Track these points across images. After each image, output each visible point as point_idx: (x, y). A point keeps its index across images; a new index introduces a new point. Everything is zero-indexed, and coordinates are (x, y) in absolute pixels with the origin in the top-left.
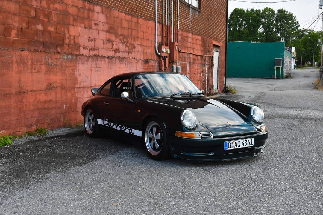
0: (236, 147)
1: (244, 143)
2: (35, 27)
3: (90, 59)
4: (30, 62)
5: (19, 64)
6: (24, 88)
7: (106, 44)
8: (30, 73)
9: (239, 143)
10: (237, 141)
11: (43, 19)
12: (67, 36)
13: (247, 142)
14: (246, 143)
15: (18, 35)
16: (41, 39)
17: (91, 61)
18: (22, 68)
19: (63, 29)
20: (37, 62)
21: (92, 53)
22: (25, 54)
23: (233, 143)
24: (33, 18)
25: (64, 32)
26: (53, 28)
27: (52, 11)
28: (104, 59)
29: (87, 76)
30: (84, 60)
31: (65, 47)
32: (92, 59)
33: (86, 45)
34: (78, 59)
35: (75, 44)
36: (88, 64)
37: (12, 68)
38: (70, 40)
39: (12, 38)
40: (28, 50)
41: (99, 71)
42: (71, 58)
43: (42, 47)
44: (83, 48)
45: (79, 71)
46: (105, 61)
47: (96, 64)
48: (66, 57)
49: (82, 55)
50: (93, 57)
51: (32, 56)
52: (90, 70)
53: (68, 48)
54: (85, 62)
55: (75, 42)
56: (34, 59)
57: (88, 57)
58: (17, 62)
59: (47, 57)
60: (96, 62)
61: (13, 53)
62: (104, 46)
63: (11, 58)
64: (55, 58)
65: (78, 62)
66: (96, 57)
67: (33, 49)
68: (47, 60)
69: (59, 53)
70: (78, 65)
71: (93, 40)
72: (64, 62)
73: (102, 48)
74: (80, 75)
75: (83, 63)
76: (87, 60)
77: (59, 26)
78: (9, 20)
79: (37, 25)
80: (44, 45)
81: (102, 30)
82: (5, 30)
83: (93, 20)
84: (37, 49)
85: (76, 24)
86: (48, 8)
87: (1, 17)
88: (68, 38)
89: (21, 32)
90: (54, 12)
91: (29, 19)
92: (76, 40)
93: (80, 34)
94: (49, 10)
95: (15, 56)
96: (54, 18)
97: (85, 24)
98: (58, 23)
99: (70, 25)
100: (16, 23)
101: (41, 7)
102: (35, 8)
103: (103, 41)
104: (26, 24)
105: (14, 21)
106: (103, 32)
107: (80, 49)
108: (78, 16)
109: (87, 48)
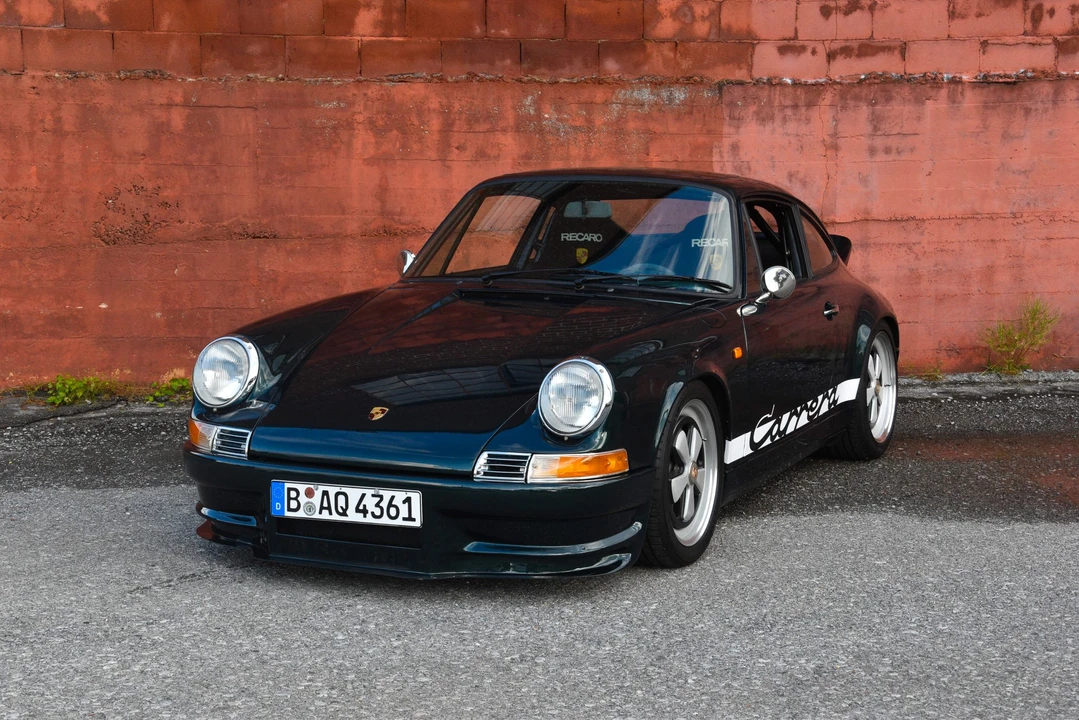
0: (325, 516)
1: (370, 503)
3: (828, 97)
4: (435, 123)
5: (379, 132)
6: (406, 218)
7: (979, 15)
8: (440, 163)
9: (341, 499)
10: (332, 490)
12: (665, 5)
13: (384, 504)
14: (377, 505)
15: (386, 27)
16: (506, 32)
17: (831, 105)
18: (398, 145)
20: (472, 120)
21: (843, 69)
22: (414, 91)
23: (310, 493)
28: (944, 92)
29: (798, 172)
30: (780, 101)
31: (655, 54)
32: (843, 97)
33: (800, 36)
34: (732, 102)
35: (723, 33)
36: (808, 120)
37: (349, 145)
38: (684, 23)
39: (359, 38)
40: (432, 76)
41: (897, 149)
42: (682, 97)
43: (508, 62)
44: (783, 50)
45: (742, 153)
46: (954, 102)
47: (873, 120)
48: (652, 97)
49: (770, 82)
50: (851, 85)
51: (444, 101)
52: (828, 147)
53: (672, 55)
54: (789, 113)
55: (719, 29)
56: (456, 110)
57: (815, 88)
58: (371, 122)
59: (529, 100)
60: (878, 107)
61: (355, 92)
62: (959, 27)
63: (342, 109)
64: (579, 103)
65: (736, 115)
66: (876, 86)
67: (456, 72)
68: (532, 112)
69: (610, 80)
70: (730, 125)
71: (862, 8)
72: (637, 117)
73: (936, 40)
74: (750, 170)
75: (772, 118)
76: (801, 102)
80: (524, 53)
82: (329, 11)
84: (482, 70)
88: (675, 15)
89: (403, 15)
92: (727, 17)
95: (362, 103)
103: (951, 2)
107: (755, 57)
109: (813, 46)
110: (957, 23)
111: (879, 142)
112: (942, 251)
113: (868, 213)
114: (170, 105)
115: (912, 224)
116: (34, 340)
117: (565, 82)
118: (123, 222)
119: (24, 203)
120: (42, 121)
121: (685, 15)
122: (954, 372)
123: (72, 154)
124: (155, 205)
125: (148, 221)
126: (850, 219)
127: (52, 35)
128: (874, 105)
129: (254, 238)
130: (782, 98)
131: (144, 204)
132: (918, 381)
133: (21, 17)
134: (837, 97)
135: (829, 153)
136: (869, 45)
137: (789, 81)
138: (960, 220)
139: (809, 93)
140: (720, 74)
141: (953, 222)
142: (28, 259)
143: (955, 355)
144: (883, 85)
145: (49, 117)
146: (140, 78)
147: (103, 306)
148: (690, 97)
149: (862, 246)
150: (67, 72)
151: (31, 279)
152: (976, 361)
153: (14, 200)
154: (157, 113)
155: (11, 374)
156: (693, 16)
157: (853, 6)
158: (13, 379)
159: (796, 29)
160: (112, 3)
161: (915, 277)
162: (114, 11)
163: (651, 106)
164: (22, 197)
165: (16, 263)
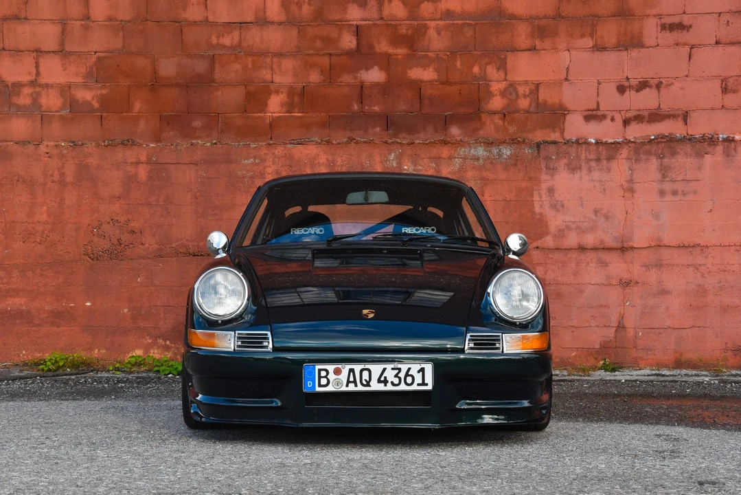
2: (355, 78)
3: (624, 153)
11: (391, 51)
12: (496, 87)
15: (290, 107)
16: (376, 108)
17: (628, 159)
19: (476, 70)
21: (636, 132)
22: (308, 151)
24: (349, 53)
25: (484, 77)
26: (431, 69)
27: (427, 22)
28: (719, 149)
29: (602, 209)
30: (586, 156)
31: (488, 122)
32: (637, 152)
33: (601, 108)
34: (547, 157)
35: (540, 107)
36: (609, 170)
38: (511, 99)
39: (271, 115)
40: (322, 140)
41: (683, 192)
42: (509, 153)
43: (378, 129)
44: (587, 118)
45: (556, 194)
46: (728, 156)
47: (662, 170)
48: (485, 153)
49: (577, 142)
50: (643, 144)
51: (330, 157)
52: (625, 190)
53: (501, 123)
54: (594, 165)
55: (538, 104)
56: (339, 164)
57: (613, 146)
58: (278, 173)
59: (392, 156)
60: (666, 160)
61: (266, 152)
62: (730, 99)
63: (257, 164)
64: (430, 158)
65: (551, 166)
66: (663, 144)
67: (340, 136)
68: (395, 165)
69: (454, 141)
70: (547, 174)
71: (650, 87)
72: (473, 168)
73: (713, 109)
74: (563, 207)
75: (580, 168)
76: (603, 156)
77: (461, 60)
78: (264, 72)
79: (362, 72)
80: (390, 123)
81: (717, 43)
82: (249, 96)
83: (655, 16)
84: (358, 135)
85: (548, 43)
86: (413, 16)
87: (237, 66)
88: (503, 94)
89: (302, 97)
90: (438, 22)
91: (334, 59)
92: (543, 95)
93: (567, 72)
94: (415, 23)
95: (271, 160)
96: (436, 41)
97: (602, 37)
98: (452, 53)
99: (514, 50)
100: (284, 75)
101: (382, 18)
102: (357, 27)
103: (724, 80)
104: (322, 72)
105: (280, 70)
106: (720, 48)
107: (566, 123)
108: (558, 16)
109: (611, 115)
110: (729, 96)
111: (667, 186)
112: (724, 271)
113: (660, 241)
114: (138, 163)
115: (698, 250)
116: (40, 328)
117: (420, 143)
118: (103, 244)
119: (38, 232)
120: (52, 175)
121: (511, 94)
122: (740, 368)
123: (71, 198)
124: (125, 233)
125: (121, 244)
126: (646, 245)
127: (62, 117)
128: (662, 158)
129: (194, 256)
130: (587, 154)
131: (117, 231)
132: (705, 373)
133: (41, 106)
134: (632, 152)
135: (626, 194)
136: (657, 114)
137: (593, 141)
138: (738, 247)
139: (610, 150)
140: (539, 136)
141: (733, 249)
142: (38, 271)
144: (670, 143)
145: (56, 172)
146: (118, 144)
147: (88, 304)
148: (515, 153)
149: (656, 266)
150: (70, 142)
151: (40, 284)
153: (31, 229)
154: (129, 168)
155: (24, 352)
156: (517, 95)
157: (643, 85)
158: (25, 355)
159: (598, 103)
160: (101, 94)
161: (702, 291)
162: (104, 101)
163: (485, 160)
164: (36, 227)
165: (30, 274)
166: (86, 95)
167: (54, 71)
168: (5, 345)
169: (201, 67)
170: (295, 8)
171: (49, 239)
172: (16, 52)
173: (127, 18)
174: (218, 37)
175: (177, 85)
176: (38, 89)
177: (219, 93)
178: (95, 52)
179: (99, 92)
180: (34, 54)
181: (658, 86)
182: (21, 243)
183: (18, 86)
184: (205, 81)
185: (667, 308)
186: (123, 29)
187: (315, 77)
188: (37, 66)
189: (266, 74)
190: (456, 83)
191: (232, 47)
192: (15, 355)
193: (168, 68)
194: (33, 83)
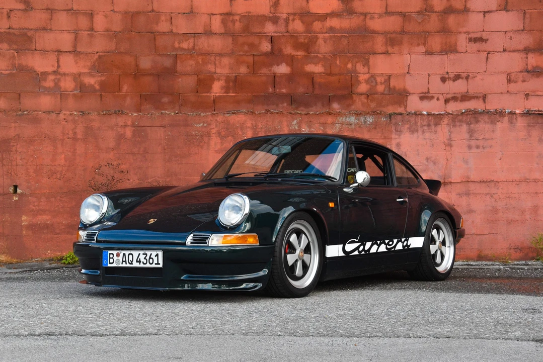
0: (124, 265)
1: (142, 257)
2: (270, 71)
3: (446, 121)
4: (250, 133)
5: (222, 137)
7: (523, 81)
9: (131, 256)
10: (127, 253)
11: (294, 53)
12: (362, 77)
13: (148, 258)
14: (145, 258)
15: (227, 89)
16: (284, 91)
17: (448, 125)
18: (231, 144)
19: (349, 66)
20: (267, 132)
21: (453, 107)
22: (239, 118)
23: (118, 255)
24: (266, 54)
25: (355, 71)
26: (320, 65)
27: (317, 35)
28: (506, 119)
29: (431, 157)
30: (421, 123)
31: (357, 101)
32: (454, 120)
33: (431, 91)
34: (396, 123)
35: (392, 91)
36: (436, 132)
37: (208, 143)
38: (372, 86)
39: (214, 94)
40: (248, 111)
41: (483, 146)
42: (371, 120)
43: (285, 104)
44: (422, 98)
45: (402, 148)
46: (512, 123)
47: (470, 132)
48: (356, 121)
49: (415, 114)
50: (458, 115)
51: (254, 123)
52: (446, 145)
53: (366, 101)
54: (426, 129)
55: (390, 88)
56: (259, 127)
57: (439, 116)
58: (219, 133)
59: (295, 122)
60: (472, 126)
61: (212, 119)
62: (513, 87)
63: (205, 127)
64: (319, 123)
65: (399, 129)
66: (470, 116)
67: (260, 109)
68: (296, 128)
69: (335, 113)
70: (395, 134)
71: (462, 78)
72: (348, 130)
73: (502, 93)
74: (406, 156)
75: (417, 131)
76: (432, 123)
77: (340, 60)
78: (210, 66)
79: (274, 67)
80: (293, 100)
81: (504, 50)
82: (200, 81)
83: (465, 33)
84: (272, 108)
85: (396, 49)
86: (308, 30)
87: (192, 62)
88: (367, 82)
89: (235, 83)
90: (325, 35)
91: (256, 58)
92: (393, 83)
93: (409, 68)
94: (310, 35)
95: (215, 124)
96: (323, 47)
97: (431, 46)
98: (334, 55)
99: (374, 53)
100: (223, 68)
101: (288, 32)
102: (272, 37)
103: (509, 75)
104: (248, 67)
105: (220, 65)
106: (506, 54)
107: (408, 102)
108: (403, 32)
109: (437, 96)
110: (512, 85)
111: (473, 143)
112: (509, 197)
113: (469, 178)
114: (126, 126)
115: (492, 184)
116: (60, 235)
117: (313, 114)
118: (102, 180)
119: (58, 171)
120: (68, 134)
122: (519, 260)
124: (117, 172)
125: (114, 180)
126: (459, 181)
127: (74, 95)
128: (469, 125)
130: (422, 121)
131: (112, 172)
132: (497, 263)
133: (61, 88)
134: (450, 121)
135: (447, 148)
136: (466, 96)
137: (425, 113)
138: (519, 182)
139: (436, 119)
140: (390, 110)
141: (514, 183)
142: (59, 198)
143: (519, 251)
144: (475, 115)
145: (71, 132)
146: (113, 114)
148: (375, 121)
149: (466, 194)
150: (80, 112)
151: (60, 207)
152: (531, 255)
153: (53, 170)
154: (119, 130)
155: (49, 252)
156: (376, 83)
157: (457, 77)
158: (49, 254)
159: (428, 88)
160: (101, 80)
161: (495, 210)
162: (102, 84)
163: (355, 125)
164: (57, 168)
165: (53, 199)
166: (90, 81)
167: (69, 65)
168: (36, 247)
169: (168, 62)
170: (230, 24)
171: (66, 176)
172: (44, 52)
173: (119, 29)
174: (179, 43)
175: (151, 74)
176: (58, 77)
177: (180, 80)
178: (97, 52)
179: (99, 79)
180: (56, 53)
181: (467, 78)
182: (47, 179)
183: (45, 74)
184: (171, 72)
185: (473, 222)
186: (115, 37)
187: (243, 70)
188: (58, 61)
189: (211, 68)
190: (336, 75)
191: (188, 50)
192: (43, 254)
193: (146, 63)
194: (55, 73)
